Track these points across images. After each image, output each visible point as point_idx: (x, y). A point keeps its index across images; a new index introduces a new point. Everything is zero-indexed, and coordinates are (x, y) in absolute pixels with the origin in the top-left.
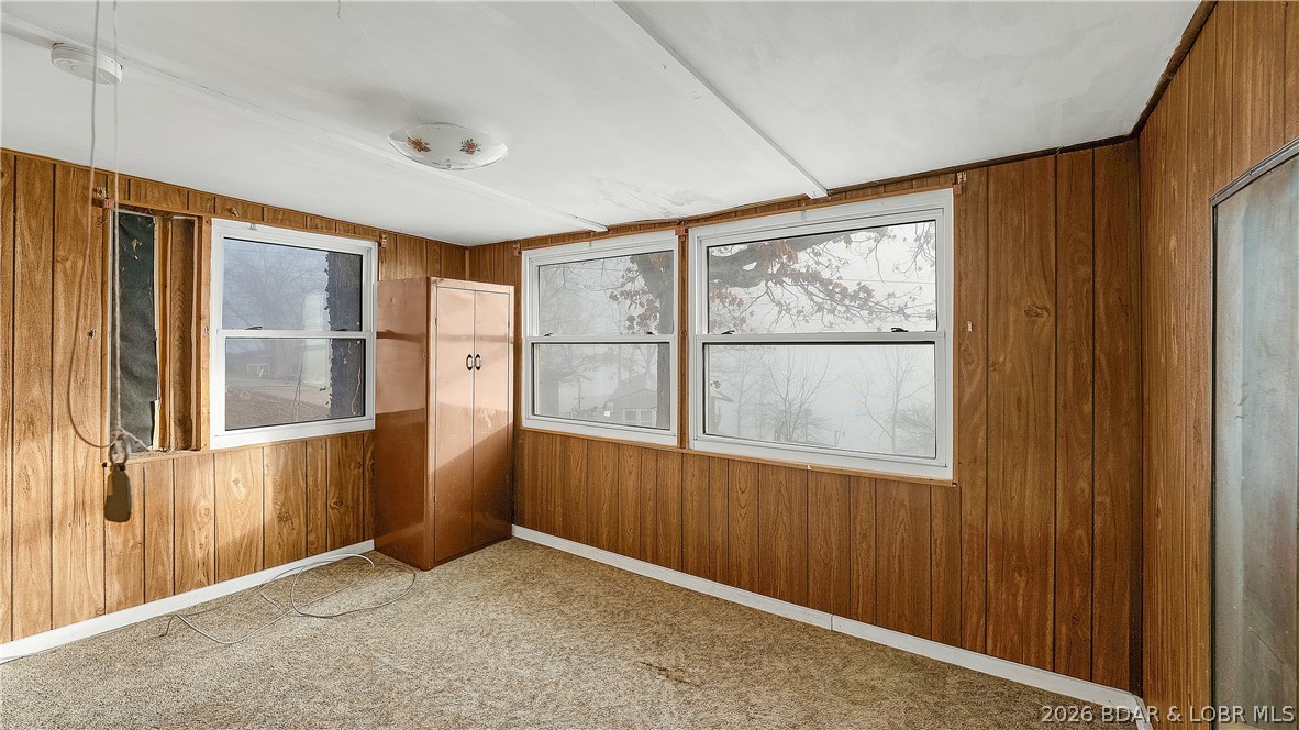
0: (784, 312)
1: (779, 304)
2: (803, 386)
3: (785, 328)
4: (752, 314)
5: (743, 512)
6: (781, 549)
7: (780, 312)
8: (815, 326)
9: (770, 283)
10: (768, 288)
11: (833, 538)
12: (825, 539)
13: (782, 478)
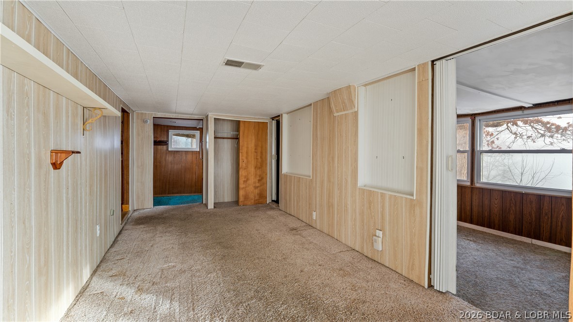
0: (518, 138)
1: (515, 134)
2: (533, 178)
3: (519, 145)
4: (498, 139)
5: (496, 206)
6: (512, 217)
7: (516, 138)
8: (540, 144)
9: (509, 125)
10: (508, 126)
11: (533, 215)
12: (530, 215)
13: (512, 195)
